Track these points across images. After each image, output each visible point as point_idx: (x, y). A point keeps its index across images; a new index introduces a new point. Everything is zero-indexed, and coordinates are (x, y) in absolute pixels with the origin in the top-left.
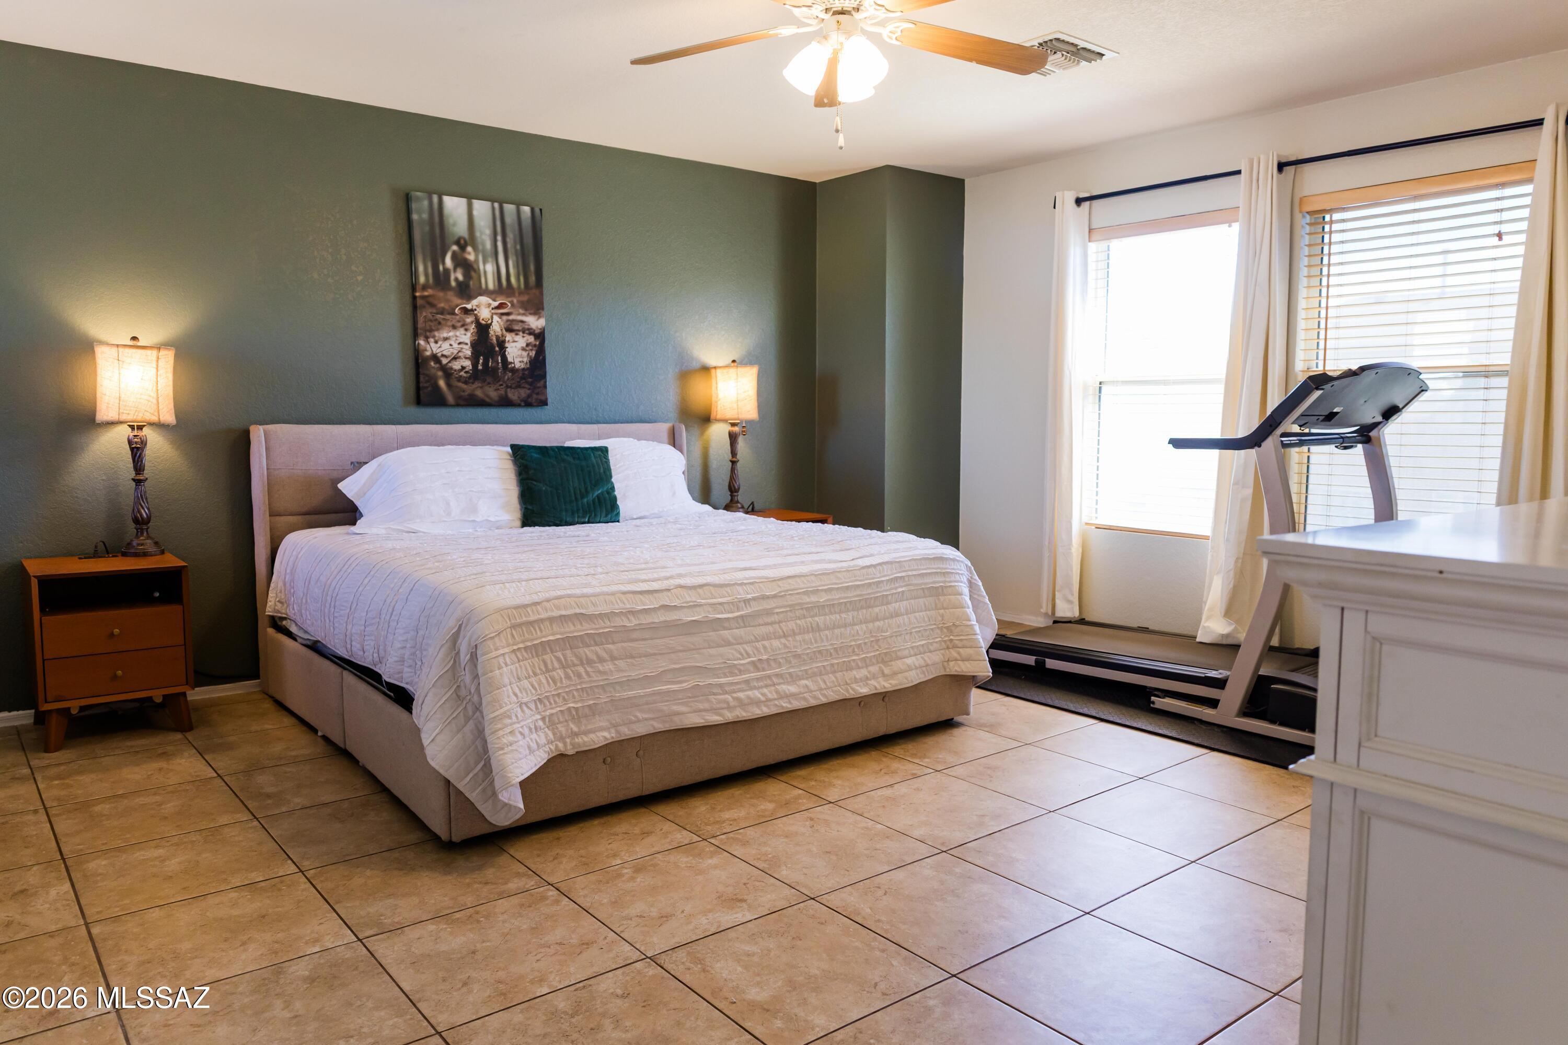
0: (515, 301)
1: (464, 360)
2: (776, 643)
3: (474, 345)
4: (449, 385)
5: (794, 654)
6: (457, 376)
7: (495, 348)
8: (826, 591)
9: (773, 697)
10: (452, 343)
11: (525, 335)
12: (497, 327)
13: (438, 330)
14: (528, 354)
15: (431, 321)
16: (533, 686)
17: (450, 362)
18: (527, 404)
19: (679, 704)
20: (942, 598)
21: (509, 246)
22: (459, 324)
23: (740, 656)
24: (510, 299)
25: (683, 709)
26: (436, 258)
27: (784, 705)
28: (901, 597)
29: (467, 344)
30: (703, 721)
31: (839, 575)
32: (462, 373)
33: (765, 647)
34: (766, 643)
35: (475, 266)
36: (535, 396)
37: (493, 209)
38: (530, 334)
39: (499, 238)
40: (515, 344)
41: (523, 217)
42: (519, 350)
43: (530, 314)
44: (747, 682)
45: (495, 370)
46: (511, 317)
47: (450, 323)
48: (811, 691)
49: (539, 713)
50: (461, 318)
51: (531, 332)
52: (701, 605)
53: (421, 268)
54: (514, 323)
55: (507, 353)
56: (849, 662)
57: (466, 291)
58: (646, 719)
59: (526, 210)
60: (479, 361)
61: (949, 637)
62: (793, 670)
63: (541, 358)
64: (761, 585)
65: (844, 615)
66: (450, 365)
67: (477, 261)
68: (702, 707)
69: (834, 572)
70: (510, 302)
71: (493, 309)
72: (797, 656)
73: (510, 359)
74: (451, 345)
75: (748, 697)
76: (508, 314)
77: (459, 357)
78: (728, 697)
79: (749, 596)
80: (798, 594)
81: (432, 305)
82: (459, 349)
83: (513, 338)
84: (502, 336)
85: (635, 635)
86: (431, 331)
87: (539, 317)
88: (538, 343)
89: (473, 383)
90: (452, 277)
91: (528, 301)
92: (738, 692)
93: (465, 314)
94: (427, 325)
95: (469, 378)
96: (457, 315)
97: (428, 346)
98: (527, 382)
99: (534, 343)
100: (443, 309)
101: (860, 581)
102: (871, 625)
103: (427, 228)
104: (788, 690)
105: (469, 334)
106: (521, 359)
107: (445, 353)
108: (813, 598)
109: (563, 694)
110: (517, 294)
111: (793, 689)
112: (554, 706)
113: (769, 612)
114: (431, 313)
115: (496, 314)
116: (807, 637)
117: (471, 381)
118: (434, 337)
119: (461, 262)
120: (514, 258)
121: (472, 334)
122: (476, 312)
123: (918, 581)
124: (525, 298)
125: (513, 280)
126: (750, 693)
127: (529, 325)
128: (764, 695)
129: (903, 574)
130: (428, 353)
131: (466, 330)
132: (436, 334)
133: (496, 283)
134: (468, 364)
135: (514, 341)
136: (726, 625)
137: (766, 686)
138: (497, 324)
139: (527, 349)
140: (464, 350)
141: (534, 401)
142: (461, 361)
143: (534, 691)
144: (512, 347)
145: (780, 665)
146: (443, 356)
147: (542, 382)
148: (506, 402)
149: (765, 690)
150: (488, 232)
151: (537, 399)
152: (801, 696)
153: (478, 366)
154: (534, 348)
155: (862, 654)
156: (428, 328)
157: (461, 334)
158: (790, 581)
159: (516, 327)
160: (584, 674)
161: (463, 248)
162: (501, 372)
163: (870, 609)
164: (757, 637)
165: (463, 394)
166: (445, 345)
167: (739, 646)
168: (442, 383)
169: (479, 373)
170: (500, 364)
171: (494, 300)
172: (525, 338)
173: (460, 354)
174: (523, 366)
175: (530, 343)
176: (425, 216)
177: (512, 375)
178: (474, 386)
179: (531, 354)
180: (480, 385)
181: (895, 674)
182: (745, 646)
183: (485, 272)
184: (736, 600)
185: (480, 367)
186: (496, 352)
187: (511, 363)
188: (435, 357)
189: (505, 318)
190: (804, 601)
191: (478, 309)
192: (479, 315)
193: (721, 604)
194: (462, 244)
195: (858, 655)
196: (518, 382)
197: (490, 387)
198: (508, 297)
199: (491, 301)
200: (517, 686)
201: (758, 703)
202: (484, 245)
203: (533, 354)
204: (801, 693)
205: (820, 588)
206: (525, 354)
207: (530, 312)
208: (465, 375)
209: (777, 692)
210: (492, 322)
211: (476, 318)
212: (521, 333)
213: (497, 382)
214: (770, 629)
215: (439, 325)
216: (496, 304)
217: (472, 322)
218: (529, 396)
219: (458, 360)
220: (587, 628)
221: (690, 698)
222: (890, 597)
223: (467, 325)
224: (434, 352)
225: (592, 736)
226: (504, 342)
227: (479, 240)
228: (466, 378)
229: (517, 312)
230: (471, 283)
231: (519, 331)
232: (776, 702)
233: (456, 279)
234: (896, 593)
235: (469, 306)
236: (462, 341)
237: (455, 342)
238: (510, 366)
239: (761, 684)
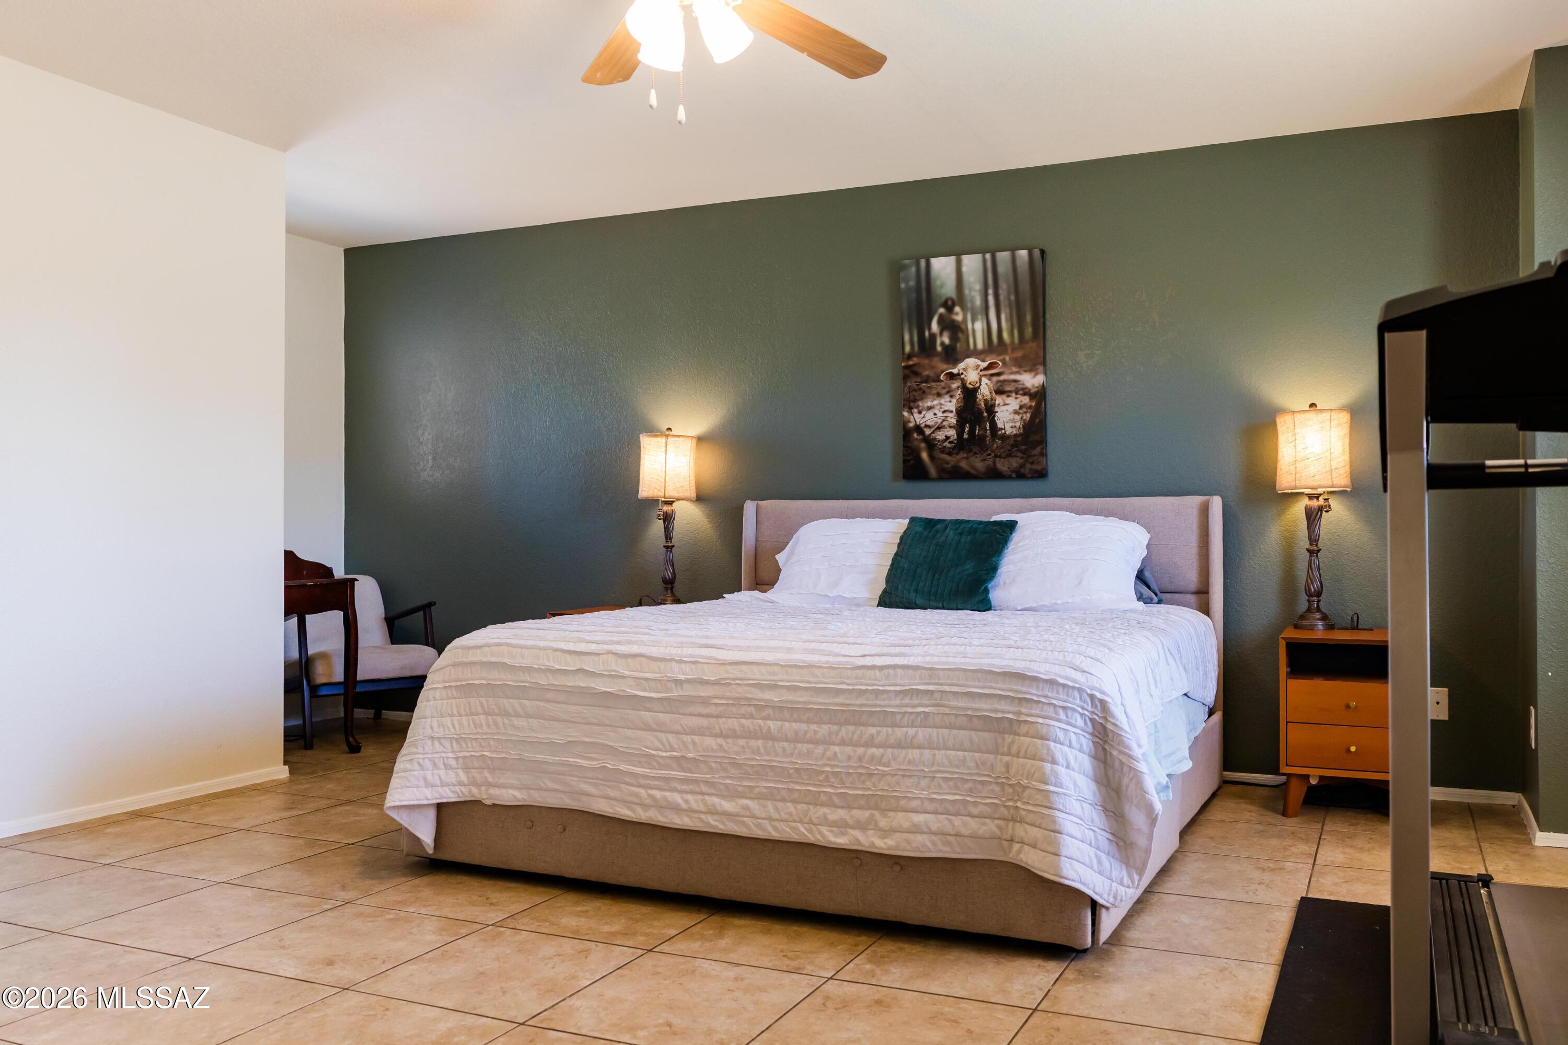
0: (1007, 358)
1: (948, 429)
2: (710, 742)
3: (960, 413)
4: (932, 457)
5: (732, 761)
6: (940, 447)
7: (983, 413)
8: (788, 688)
9: (698, 809)
10: (936, 411)
11: (1018, 396)
12: (985, 390)
13: (922, 399)
14: (1022, 417)
15: (915, 390)
16: (453, 724)
17: (933, 432)
18: (1020, 475)
19: (585, 782)
20: (1009, 738)
21: (1002, 298)
22: (944, 391)
23: (661, 746)
24: (1001, 357)
25: (593, 790)
26: (922, 323)
27: (713, 823)
28: (924, 720)
29: (952, 412)
30: (612, 811)
31: (816, 671)
32: (946, 444)
33: (694, 743)
34: (696, 738)
35: (963, 327)
36: (1028, 466)
37: (984, 261)
38: (1024, 394)
39: (991, 291)
40: (1006, 407)
41: (1019, 262)
42: (1010, 414)
43: (1025, 371)
44: (666, 779)
45: (982, 438)
46: (1002, 378)
47: (934, 391)
48: (754, 817)
49: (453, 752)
50: (946, 384)
51: (1025, 392)
52: (623, 677)
53: (907, 337)
54: (1006, 383)
55: (996, 418)
56: (819, 792)
57: (952, 355)
58: (555, 790)
59: (1023, 253)
60: (965, 429)
61: (1016, 801)
62: (730, 782)
63: (1037, 421)
64: (704, 666)
65: (814, 727)
66: (934, 435)
67: (965, 320)
68: (612, 795)
69: (810, 666)
70: (1000, 361)
71: (981, 371)
72: (735, 764)
73: (1000, 425)
74: (935, 414)
75: (665, 799)
76: (998, 374)
77: (944, 427)
78: (642, 791)
79: (682, 677)
80: (749, 685)
81: (916, 374)
82: (943, 418)
83: (1004, 400)
84: (992, 399)
85: (550, 695)
86: (915, 401)
87: (1037, 374)
88: (1034, 404)
89: (957, 454)
90: (938, 342)
91: (1024, 357)
92: (656, 789)
93: (950, 380)
94: (911, 395)
95: (954, 448)
96: (942, 381)
97: (912, 417)
98: (1019, 451)
99: (1029, 404)
100: (928, 377)
101: (849, 684)
102: (861, 750)
103: (914, 295)
104: (721, 805)
105: (954, 401)
106: (1013, 424)
107: (928, 423)
108: (769, 696)
109: (480, 741)
110: (1010, 351)
111: (727, 806)
112: (471, 749)
113: (705, 701)
114: (915, 382)
115: (985, 376)
116: (753, 743)
117: (955, 452)
118: (918, 407)
119: (948, 325)
120: (1008, 310)
121: (957, 400)
122: (962, 376)
123: (962, 703)
124: (1019, 354)
125: (1005, 335)
126: (668, 794)
127: (1023, 384)
128: (686, 801)
129: (931, 688)
130: (911, 425)
131: (951, 396)
132: (920, 404)
133: (986, 342)
134: (952, 433)
135: (1005, 404)
136: (648, 705)
137: (692, 792)
138: (986, 387)
139: (1021, 412)
140: (948, 419)
141: (1027, 471)
142: (946, 430)
143: (452, 730)
144: (1002, 411)
145: (711, 771)
146: (927, 426)
147: (1038, 449)
148: (994, 474)
149: (690, 797)
150: (978, 287)
151: (1031, 470)
152: (741, 819)
153: (963, 435)
154: (1029, 411)
155: (841, 788)
156: (912, 398)
157: (946, 402)
158: (744, 667)
159: (1008, 388)
160: (501, 724)
161: (950, 309)
162: (989, 440)
163: (862, 728)
164: (685, 727)
165: (946, 466)
166: (929, 415)
167: (663, 734)
168: (924, 455)
169: (965, 443)
170: (988, 431)
171: (983, 361)
172: (1018, 400)
173: (945, 423)
174: (1015, 432)
175: (1025, 404)
176: (912, 283)
177: (1003, 443)
178: (959, 457)
179: (1025, 418)
180: (965, 455)
181: (893, 831)
182: (670, 736)
183: (974, 331)
184: (665, 678)
185: (966, 436)
186: (984, 417)
187: (1002, 429)
188: (918, 429)
189: (995, 379)
190: (755, 696)
191: (964, 373)
192: (965, 378)
193: (646, 679)
194: (949, 306)
195: (833, 787)
196: (1009, 450)
197: (976, 457)
198: (999, 355)
199: (979, 362)
200: (438, 721)
201: (677, 809)
202: (973, 301)
203: (1027, 416)
204: (737, 815)
205: (780, 684)
206: (1018, 417)
207: (1026, 369)
208: (949, 445)
209: (705, 804)
210: (980, 385)
211: (962, 383)
212: (1013, 395)
213: (985, 452)
214: (704, 722)
215: (923, 394)
216: (985, 364)
217: (958, 388)
218: (1022, 466)
219: (942, 429)
220: (510, 679)
221: (599, 779)
222: (898, 717)
223: (952, 391)
224: (918, 423)
225: (503, 791)
226: (993, 406)
227: (968, 298)
228: (950, 448)
229: (1010, 371)
230: (958, 345)
231: (1011, 392)
232: (703, 816)
233: (942, 344)
234: (912, 713)
235: (955, 371)
236: (946, 409)
237: (940, 411)
238: (999, 433)
239: (685, 787)
